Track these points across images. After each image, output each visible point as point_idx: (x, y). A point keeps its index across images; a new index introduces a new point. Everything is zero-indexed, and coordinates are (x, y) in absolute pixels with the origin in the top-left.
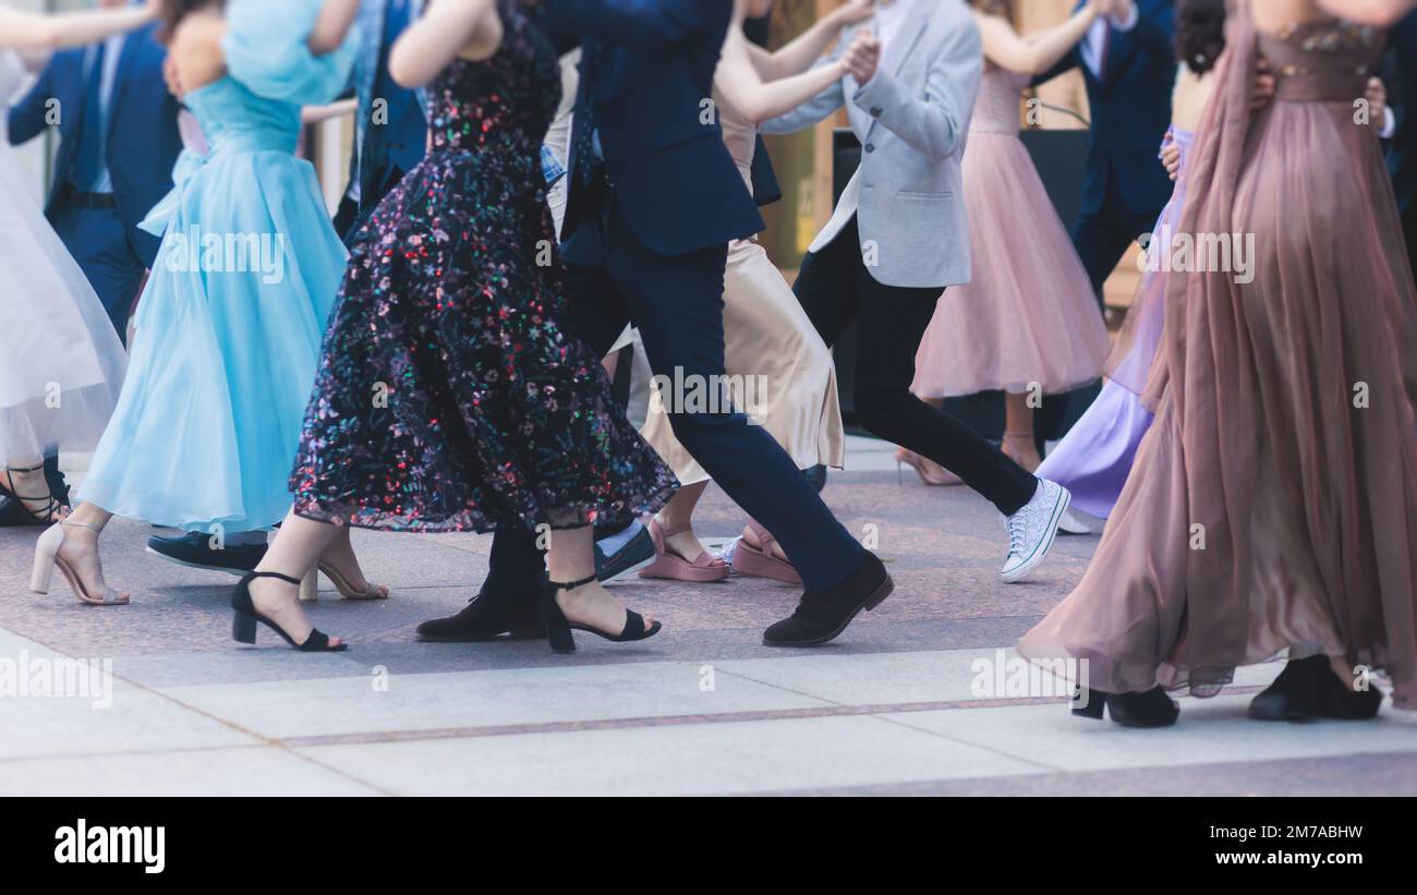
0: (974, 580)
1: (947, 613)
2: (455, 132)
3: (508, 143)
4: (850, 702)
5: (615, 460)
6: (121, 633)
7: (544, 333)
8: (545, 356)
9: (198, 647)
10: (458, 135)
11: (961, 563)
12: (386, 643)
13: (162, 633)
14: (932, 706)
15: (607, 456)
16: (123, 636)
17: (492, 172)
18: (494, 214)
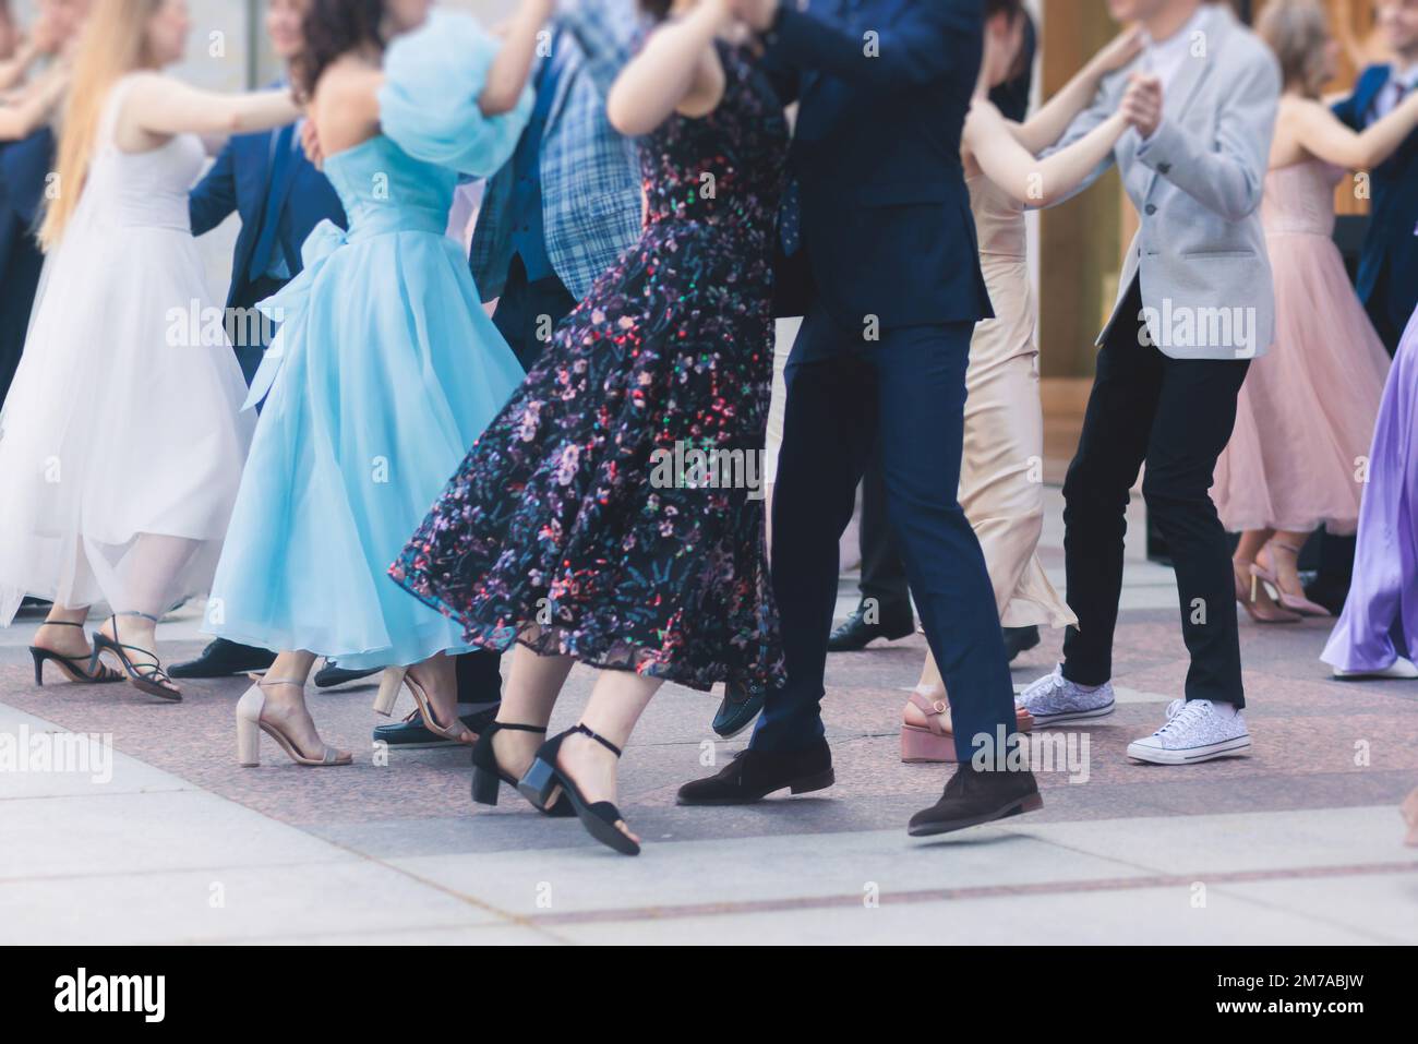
0: (1313, 731)
1: (1282, 768)
2: (678, 201)
3: (740, 212)
4: (1174, 869)
6: (344, 797)
9: (432, 813)
10: (682, 205)
11: (1299, 712)
12: (646, 807)
13: (391, 797)
14: (1268, 875)
16: (347, 800)
17: (721, 249)
18: (714, 297)
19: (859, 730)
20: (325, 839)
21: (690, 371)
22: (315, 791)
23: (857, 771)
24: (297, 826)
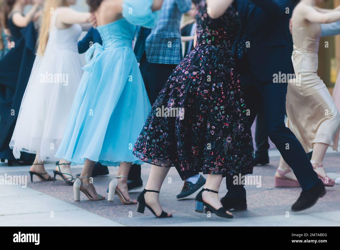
2: (209, 40)
5: (228, 156)
6: (123, 210)
7: (219, 109)
8: (217, 116)
9: (147, 214)
10: (210, 41)
15: (226, 154)
16: (124, 211)
17: (221, 54)
18: (220, 67)
19: (267, 188)
20: (118, 222)
21: (215, 87)
22: (115, 209)
23: (266, 199)
24: (110, 219)
